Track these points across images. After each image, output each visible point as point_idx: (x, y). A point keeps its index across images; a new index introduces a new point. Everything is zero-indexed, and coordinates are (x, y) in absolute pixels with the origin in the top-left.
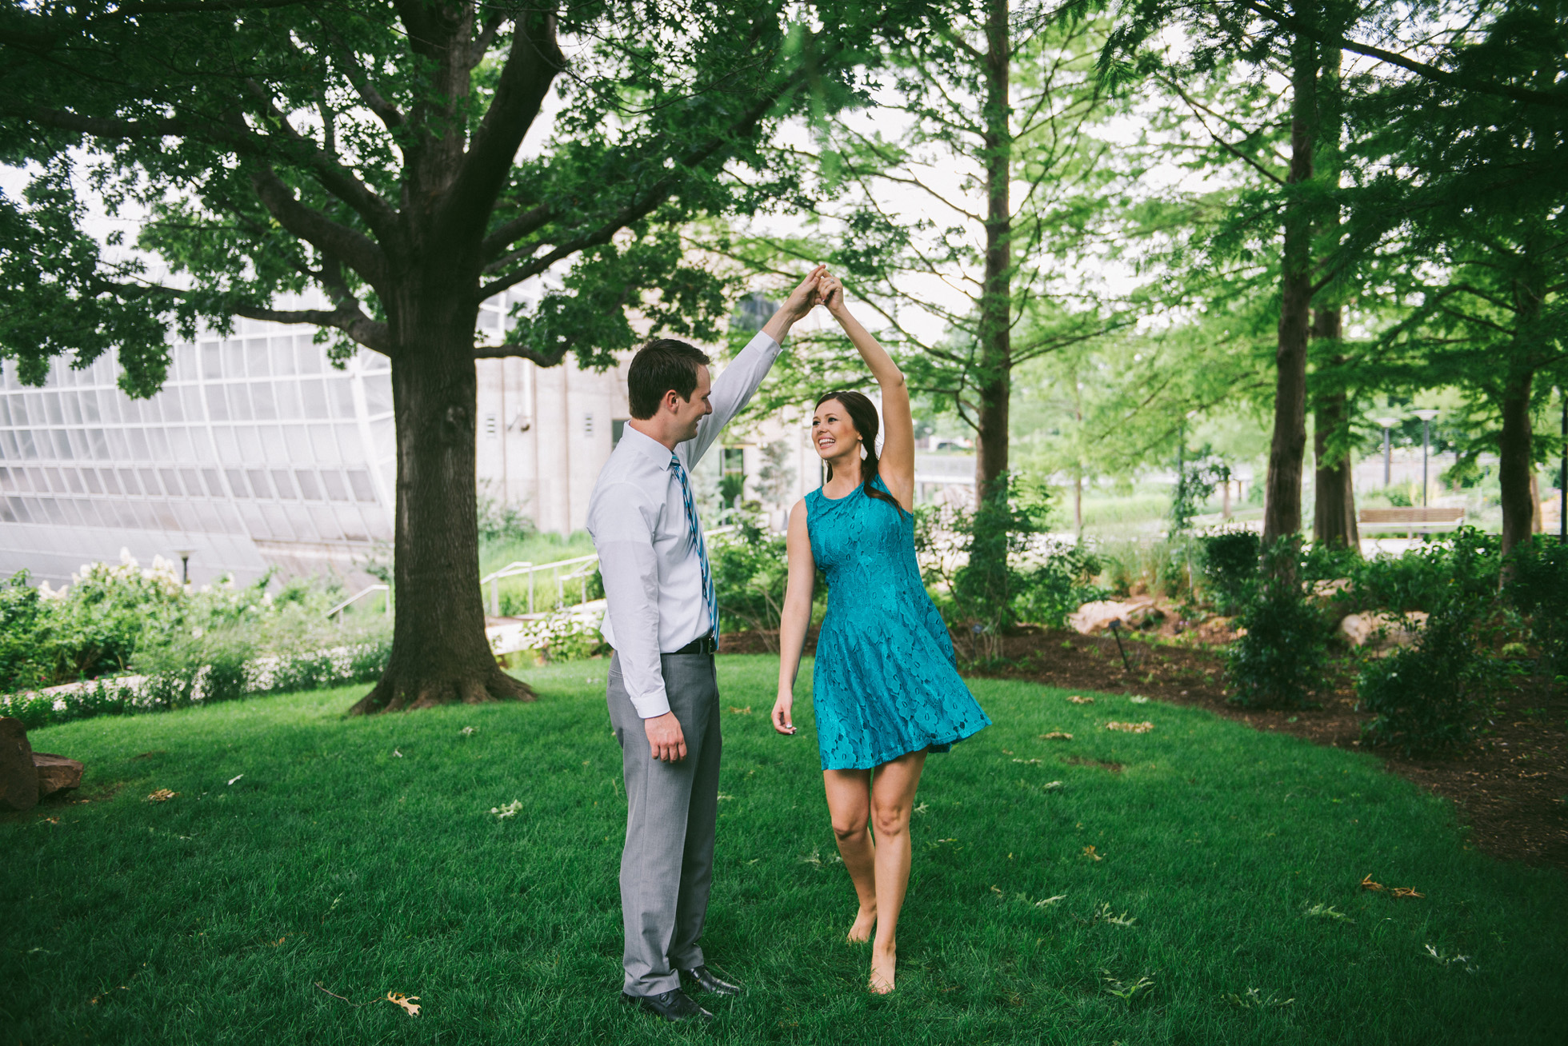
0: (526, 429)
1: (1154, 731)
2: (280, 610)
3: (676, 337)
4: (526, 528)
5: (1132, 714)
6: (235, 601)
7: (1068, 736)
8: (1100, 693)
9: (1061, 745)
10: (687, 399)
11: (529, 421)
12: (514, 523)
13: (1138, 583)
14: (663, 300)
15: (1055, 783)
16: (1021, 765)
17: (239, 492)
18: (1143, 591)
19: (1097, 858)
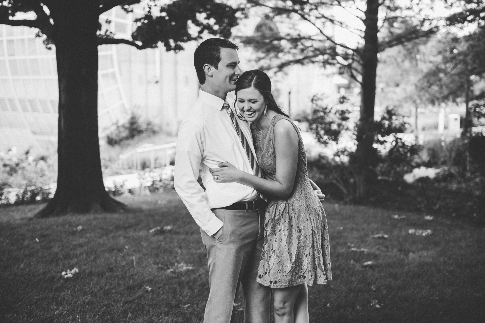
0: (157, 82)
1: (432, 235)
2: (36, 165)
3: (212, 37)
4: (156, 128)
5: (424, 225)
6: (15, 160)
7: (386, 236)
8: (410, 214)
9: (381, 241)
10: (217, 68)
11: (158, 79)
12: (150, 127)
13: (442, 159)
14: (205, 18)
15: (369, 263)
16: (356, 251)
17: (25, 110)
18: (444, 163)
19: (378, 306)
